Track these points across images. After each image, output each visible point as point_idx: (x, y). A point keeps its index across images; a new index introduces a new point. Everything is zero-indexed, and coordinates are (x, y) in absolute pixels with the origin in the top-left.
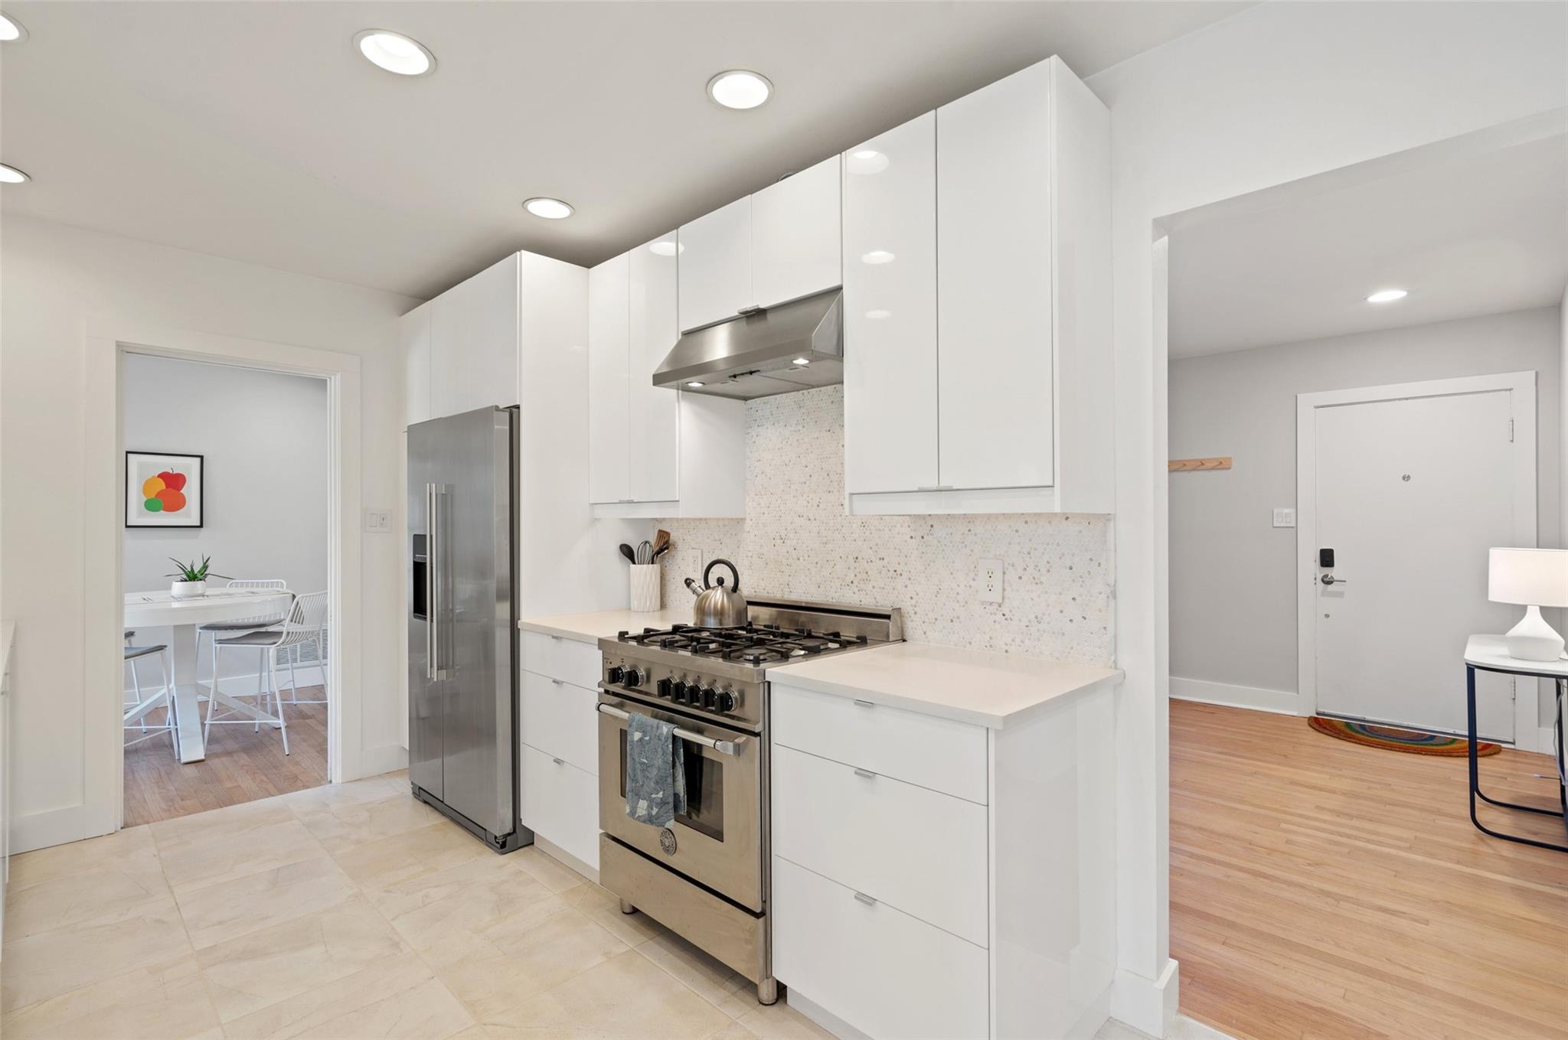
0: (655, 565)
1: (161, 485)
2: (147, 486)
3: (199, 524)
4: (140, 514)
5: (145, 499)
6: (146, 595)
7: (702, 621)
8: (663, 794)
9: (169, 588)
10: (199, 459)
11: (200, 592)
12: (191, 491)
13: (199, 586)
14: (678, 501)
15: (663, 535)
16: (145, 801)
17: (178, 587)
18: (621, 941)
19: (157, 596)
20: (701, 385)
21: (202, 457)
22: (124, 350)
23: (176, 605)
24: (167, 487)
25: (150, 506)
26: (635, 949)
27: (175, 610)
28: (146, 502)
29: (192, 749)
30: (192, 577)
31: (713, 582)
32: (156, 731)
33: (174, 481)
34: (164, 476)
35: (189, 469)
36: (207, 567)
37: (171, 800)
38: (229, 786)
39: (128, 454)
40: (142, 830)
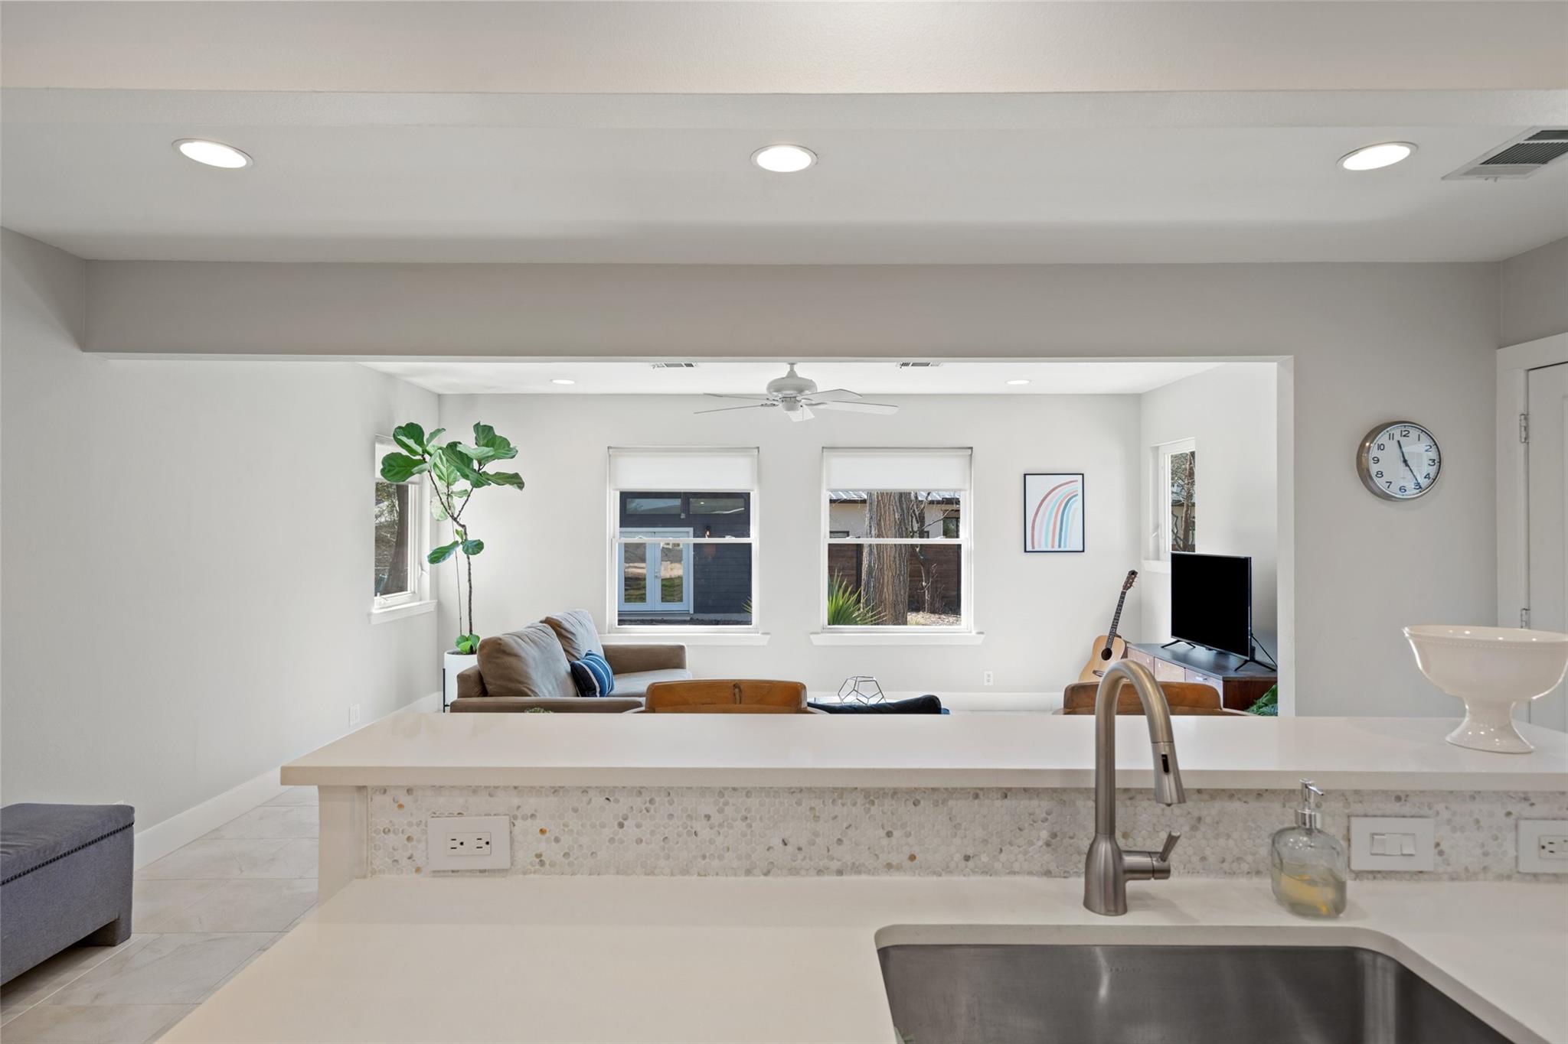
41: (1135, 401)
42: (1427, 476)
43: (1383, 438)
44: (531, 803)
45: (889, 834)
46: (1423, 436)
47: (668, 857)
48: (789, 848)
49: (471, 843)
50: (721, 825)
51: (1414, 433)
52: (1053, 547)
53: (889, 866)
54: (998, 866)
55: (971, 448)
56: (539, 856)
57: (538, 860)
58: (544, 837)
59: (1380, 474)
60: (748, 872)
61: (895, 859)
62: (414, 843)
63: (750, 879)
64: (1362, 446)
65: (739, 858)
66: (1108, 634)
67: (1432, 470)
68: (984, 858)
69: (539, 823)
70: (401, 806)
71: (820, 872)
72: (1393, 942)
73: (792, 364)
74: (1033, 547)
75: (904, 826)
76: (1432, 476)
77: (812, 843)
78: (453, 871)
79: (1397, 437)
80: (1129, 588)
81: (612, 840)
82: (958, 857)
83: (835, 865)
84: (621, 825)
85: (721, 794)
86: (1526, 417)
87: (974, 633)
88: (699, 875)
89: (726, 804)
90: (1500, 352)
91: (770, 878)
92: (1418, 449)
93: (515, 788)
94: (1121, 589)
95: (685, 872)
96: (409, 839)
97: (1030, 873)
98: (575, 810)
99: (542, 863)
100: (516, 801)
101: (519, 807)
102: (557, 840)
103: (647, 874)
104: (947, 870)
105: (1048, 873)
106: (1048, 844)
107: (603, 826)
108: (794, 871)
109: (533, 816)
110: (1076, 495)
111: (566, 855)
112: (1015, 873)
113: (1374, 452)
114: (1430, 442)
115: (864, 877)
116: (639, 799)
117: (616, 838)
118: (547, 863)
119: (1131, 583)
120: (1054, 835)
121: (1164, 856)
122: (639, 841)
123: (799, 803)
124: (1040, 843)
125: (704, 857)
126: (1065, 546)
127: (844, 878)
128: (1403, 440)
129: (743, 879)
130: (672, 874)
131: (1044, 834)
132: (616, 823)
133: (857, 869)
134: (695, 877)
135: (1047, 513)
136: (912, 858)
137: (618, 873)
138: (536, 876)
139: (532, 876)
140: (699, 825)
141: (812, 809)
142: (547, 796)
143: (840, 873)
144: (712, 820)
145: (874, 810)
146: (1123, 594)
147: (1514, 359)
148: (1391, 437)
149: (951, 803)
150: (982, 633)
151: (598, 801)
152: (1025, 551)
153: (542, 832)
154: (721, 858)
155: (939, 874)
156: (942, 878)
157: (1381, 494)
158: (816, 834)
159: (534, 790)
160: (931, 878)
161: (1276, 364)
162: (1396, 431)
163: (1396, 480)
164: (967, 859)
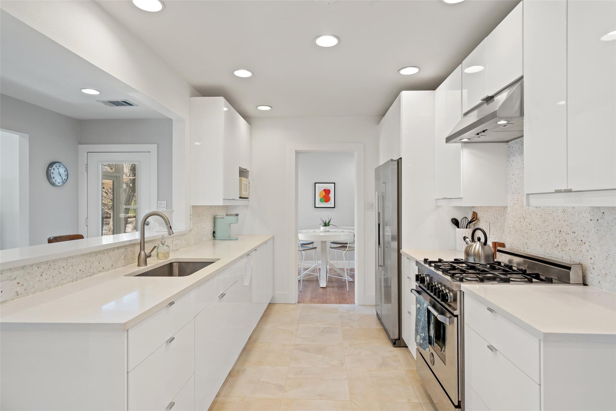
0: (468, 229)
1: (324, 194)
2: (320, 193)
3: (334, 207)
4: (319, 203)
5: (320, 198)
6: (314, 230)
7: (467, 259)
8: (424, 335)
9: (320, 228)
10: (334, 184)
11: (327, 230)
12: (332, 195)
13: (327, 228)
14: (462, 198)
15: (475, 215)
16: (306, 297)
17: (322, 228)
18: (418, 398)
19: (317, 230)
20: (468, 140)
21: (335, 183)
22: (297, 153)
23: (321, 234)
25: (321, 201)
26: (422, 404)
27: (321, 236)
28: (320, 199)
29: (323, 284)
30: (326, 225)
31: (476, 239)
33: (327, 192)
34: (325, 190)
35: (331, 187)
36: (330, 222)
37: (312, 298)
38: (328, 297)
39: (315, 183)
40: (302, 305)
42: (65, 180)
43: (54, 167)
44: (16, 273)
45: (99, 263)
46: (64, 167)
47: (53, 283)
48: (81, 272)
50: (66, 269)
51: (62, 166)
53: (99, 271)
54: (117, 266)
56: (16, 292)
57: (16, 294)
58: (18, 285)
59: (54, 178)
60: (72, 281)
61: (101, 269)
63: (73, 283)
64: (48, 168)
65: (70, 278)
67: (66, 178)
68: (115, 265)
69: (17, 281)
71: (87, 277)
72: (177, 259)
75: (102, 260)
76: (66, 179)
77: (85, 269)
79: (58, 167)
81: (39, 281)
82: (111, 266)
83: (90, 274)
84: (42, 275)
85: (67, 259)
86: (87, 165)
88: (61, 285)
89: (68, 262)
90: (80, 146)
91: (77, 281)
92: (62, 170)
93: (10, 269)
95: (58, 286)
97: (121, 267)
98: (28, 273)
100: (10, 274)
101: (11, 276)
102: (23, 285)
103: (48, 289)
104: (109, 270)
105: (124, 266)
106: (124, 259)
107: (36, 277)
108: (82, 278)
109: (15, 278)
111: (25, 290)
112: (119, 267)
113: (52, 171)
114: (65, 170)
115: (95, 276)
116: (47, 265)
117: (40, 280)
118: (19, 294)
120: (125, 257)
121: (151, 253)
122: (46, 279)
123: (83, 259)
124: (123, 259)
125: (62, 280)
127: (92, 277)
128: (59, 167)
129: (71, 283)
130: (55, 287)
131: (123, 257)
132: (40, 275)
133: (94, 274)
134: (60, 286)
136: (103, 268)
137: (40, 291)
138: (17, 299)
139: (15, 300)
140: (62, 270)
141: (86, 259)
142: (20, 270)
143: (90, 276)
144: (65, 268)
145: (97, 257)
147: (84, 149)
148: (56, 166)
149: (110, 252)
151: (35, 268)
153: (18, 283)
154: (66, 279)
155: (108, 271)
156: (109, 272)
157: (53, 184)
158: (86, 267)
159: (16, 269)
160: (107, 272)
161: (18, 136)
162: (57, 164)
163: (58, 180)
164: (112, 266)
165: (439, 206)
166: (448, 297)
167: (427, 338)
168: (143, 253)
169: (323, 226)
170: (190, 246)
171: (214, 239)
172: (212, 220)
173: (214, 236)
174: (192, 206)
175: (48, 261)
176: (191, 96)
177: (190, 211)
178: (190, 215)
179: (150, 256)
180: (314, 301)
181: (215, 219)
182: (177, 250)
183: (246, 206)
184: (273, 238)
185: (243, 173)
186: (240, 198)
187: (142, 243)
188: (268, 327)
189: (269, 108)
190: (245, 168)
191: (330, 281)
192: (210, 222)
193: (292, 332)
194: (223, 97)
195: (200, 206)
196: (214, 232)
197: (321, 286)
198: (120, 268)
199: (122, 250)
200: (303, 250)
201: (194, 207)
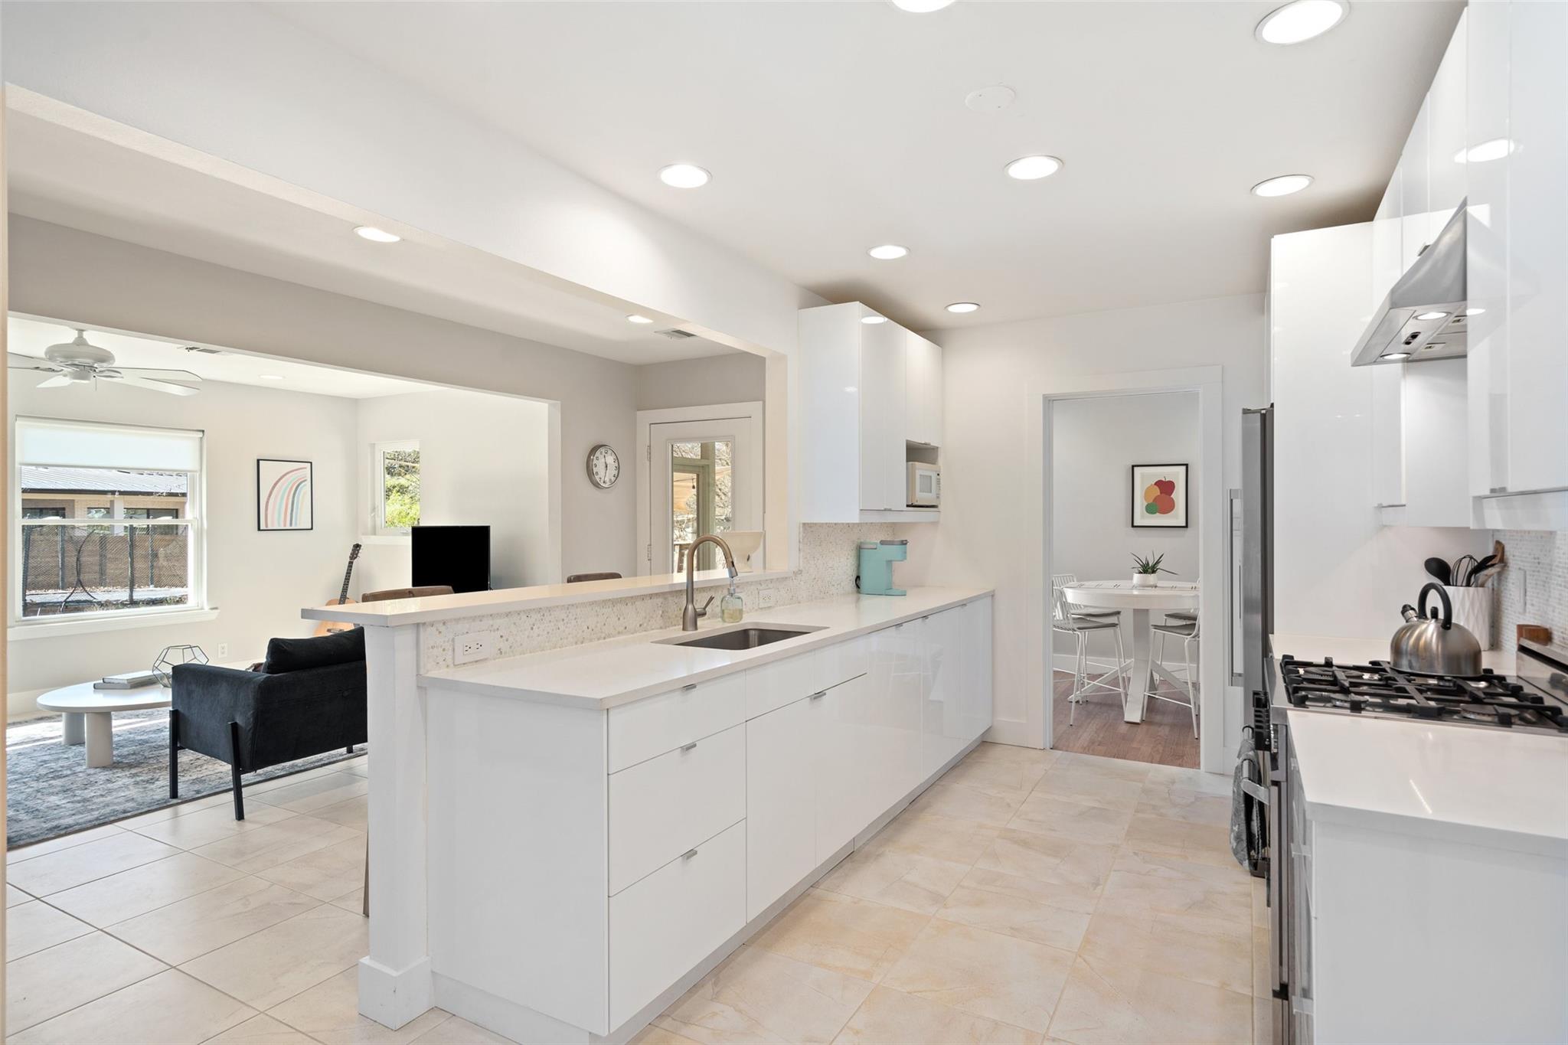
0: (1472, 589)
1: (1157, 491)
2: (1148, 491)
3: (1184, 525)
4: (1143, 517)
5: (1146, 504)
6: (1118, 582)
9: (1131, 578)
10: (1184, 467)
11: (1152, 583)
12: (1179, 495)
13: (1151, 578)
14: (1404, 505)
16: (1079, 738)
17: (1137, 578)
18: (1252, 987)
19: (1122, 583)
20: (1405, 356)
21: (1187, 465)
22: (1049, 401)
23: (1135, 592)
24: (1161, 493)
25: (1150, 509)
26: (1255, 999)
27: (1136, 596)
28: (1147, 506)
29: (1133, 713)
30: (1148, 569)
32: (1114, 690)
33: (1166, 487)
34: (1159, 483)
35: (1177, 475)
36: (1158, 562)
37: (1092, 742)
38: (1135, 745)
39: (1133, 466)
40: (1058, 753)
41: (354, 403)
42: (614, 476)
43: (598, 454)
44: (498, 622)
45: (619, 619)
46: (613, 454)
47: (548, 642)
48: (590, 630)
49: (474, 647)
50: (567, 623)
51: (610, 452)
52: (285, 526)
53: (619, 633)
54: (649, 627)
55: (203, 431)
56: (500, 649)
57: (499, 652)
58: (502, 639)
59: (597, 473)
60: (576, 643)
61: (621, 629)
62: (446, 652)
63: (577, 646)
64: (589, 457)
65: (573, 638)
66: (339, 598)
67: (616, 472)
68: (645, 625)
69: (500, 633)
70: (440, 632)
71: (599, 639)
72: (757, 623)
73: (81, 331)
74: (267, 526)
75: (623, 615)
76: (616, 475)
77: (596, 627)
78: (464, 664)
79: (604, 454)
80: (356, 558)
81: (528, 637)
82: (638, 625)
83: (603, 635)
84: (532, 629)
85: (568, 608)
86: (650, 446)
87: (207, 608)
88: (560, 647)
89: (569, 613)
90: (638, 412)
91: (583, 645)
92: (610, 459)
93: (491, 615)
94: (349, 560)
95: (555, 647)
96: (444, 650)
97: (657, 629)
98: (515, 624)
99: (501, 653)
100: (491, 622)
101: (492, 625)
102: (507, 640)
103: (541, 651)
104: (635, 631)
105: (661, 628)
106: (661, 616)
107: (525, 630)
108: (591, 640)
109: (498, 629)
110: (305, 480)
111: (511, 647)
112: (653, 629)
113: (595, 462)
114: (615, 457)
115: (612, 639)
116: (539, 615)
117: (530, 635)
118: (503, 652)
119: (357, 554)
120: (663, 612)
121: (705, 609)
122: (539, 635)
123: (592, 609)
124: (659, 616)
125: (561, 639)
126: (296, 524)
129: (574, 646)
130: (551, 649)
131: (661, 612)
132: (530, 628)
133: (609, 636)
134: (559, 649)
135: (279, 497)
136: (626, 628)
137: (530, 653)
138: (500, 660)
139: (497, 660)
140: (560, 625)
142: (504, 618)
143: (605, 638)
144: (565, 621)
145: (615, 609)
146: (351, 563)
147: (645, 417)
148: (601, 453)
150: (216, 608)
151: (524, 617)
152: (259, 529)
153: (501, 637)
154: (567, 638)
155: (632, 633)
156: (635, 635)
157: (596, 485)
158: (597, 622)
159: (499, 615)
160: (632, 635)
161: (546, 405)
162: (603, 450)
163: (604, 475)
164: (640, 625)
165: (1385, 526)
166: (1270, 741)
167: (1244, 837)
168: (690, 607)
169: (1140, 573)
170: (799, 603)
171: (859, 592)
172: (853, 553)
173: (858, 587)
174: (801, 525)
175: (540, 609)
176: (800, 309)
177: (799, 533)
178: (800, 542)
179: (704, 614)
180: (1093, 751)
181: (859, 549)
182: (769, 607)
183: (935, 524)
184: (993, 596)
185: (916, 453)
186: (908, 506)
187: (690, 589)
188: (962, 787)
189: (973, 308)
190: (923, 442)
191: (1152, 706)
192: (849, 557)
193: (1009, 805)
194: (858, 302)
195: (821, 525)
196: (858, 578)
197: (1127, 718)
198: (655, 631)
199: (659, 600)
200: (1079, 628)
201: (804, 524)
